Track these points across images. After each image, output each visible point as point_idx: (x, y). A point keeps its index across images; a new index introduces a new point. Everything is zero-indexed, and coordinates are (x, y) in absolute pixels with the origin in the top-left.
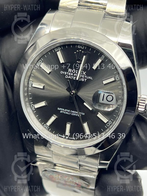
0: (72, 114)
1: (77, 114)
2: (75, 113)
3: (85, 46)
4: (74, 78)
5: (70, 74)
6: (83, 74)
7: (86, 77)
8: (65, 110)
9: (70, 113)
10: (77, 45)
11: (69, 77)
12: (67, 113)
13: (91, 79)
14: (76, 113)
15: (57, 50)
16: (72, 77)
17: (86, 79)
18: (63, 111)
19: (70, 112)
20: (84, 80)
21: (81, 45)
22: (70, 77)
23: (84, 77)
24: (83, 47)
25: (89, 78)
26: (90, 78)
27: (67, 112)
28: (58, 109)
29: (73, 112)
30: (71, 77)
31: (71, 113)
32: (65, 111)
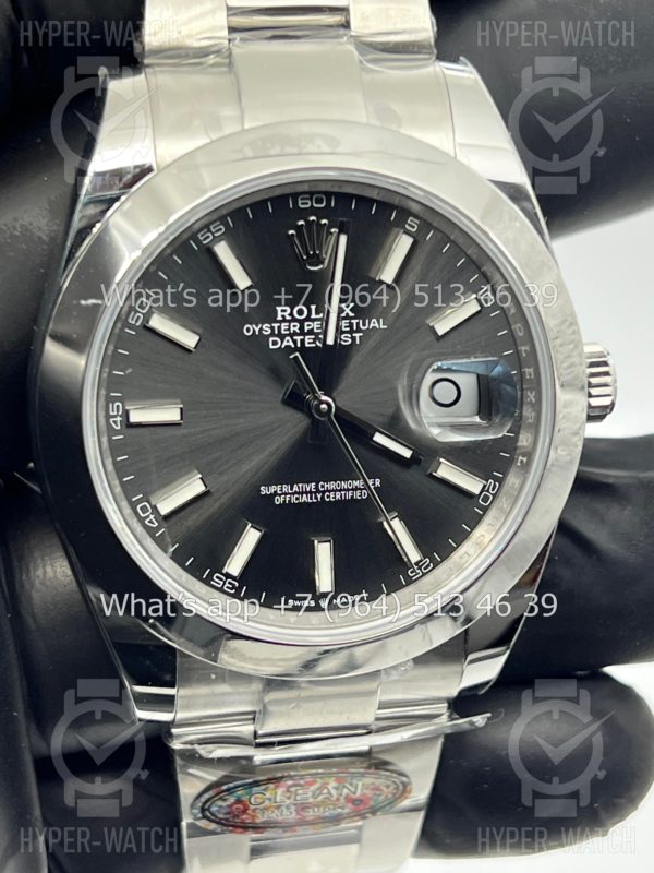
0: (328, 497)
1: (348, 490)
2: (340, 490)
3: (329, 195)
4: (308, 339)
5: (289, 329)
6: (344, 315)
7: (358, 324)
8: (295, 488)
9: (319, 496)
10: (295, 196)
11: (285, 343)
12: (305, 498)
13: (382, 327)
14: (344, 490)
15: (208, 237)
16: (298, 338)
17: (357, 335)
18: (286, 494)
19: (318, 491)
20: (353, 339)
21: (311, 194)
22: (288, 342)
23: (351, 325)
24: (319, 201)
25: (372, 325)
26: (376, 325)
27: (302, 493)
28: (264, 490)
29: (332, 485)
30: (295, 342)
31: (323, 492)
32: (296, 493)
